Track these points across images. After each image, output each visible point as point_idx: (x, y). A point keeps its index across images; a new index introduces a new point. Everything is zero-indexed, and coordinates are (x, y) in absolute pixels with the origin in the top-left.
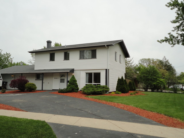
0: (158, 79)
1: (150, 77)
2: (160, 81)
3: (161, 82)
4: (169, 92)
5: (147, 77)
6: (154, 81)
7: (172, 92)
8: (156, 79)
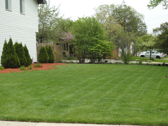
0: (99, 41)
1: (85, 39)
2: (102, 45)
3: (104, 46)
4: (117, 63)
5: (82, 37)
6: (92, 45)
7: (120, 63)
8: (96, 41)
